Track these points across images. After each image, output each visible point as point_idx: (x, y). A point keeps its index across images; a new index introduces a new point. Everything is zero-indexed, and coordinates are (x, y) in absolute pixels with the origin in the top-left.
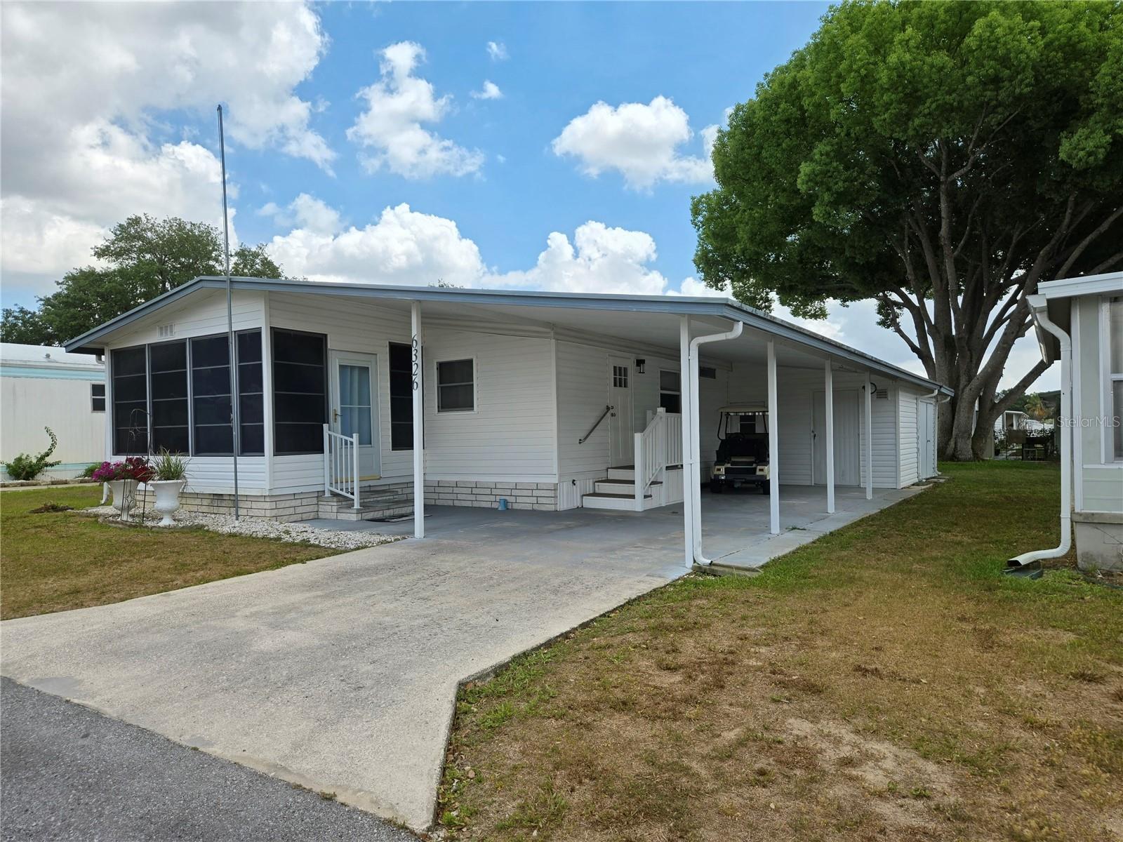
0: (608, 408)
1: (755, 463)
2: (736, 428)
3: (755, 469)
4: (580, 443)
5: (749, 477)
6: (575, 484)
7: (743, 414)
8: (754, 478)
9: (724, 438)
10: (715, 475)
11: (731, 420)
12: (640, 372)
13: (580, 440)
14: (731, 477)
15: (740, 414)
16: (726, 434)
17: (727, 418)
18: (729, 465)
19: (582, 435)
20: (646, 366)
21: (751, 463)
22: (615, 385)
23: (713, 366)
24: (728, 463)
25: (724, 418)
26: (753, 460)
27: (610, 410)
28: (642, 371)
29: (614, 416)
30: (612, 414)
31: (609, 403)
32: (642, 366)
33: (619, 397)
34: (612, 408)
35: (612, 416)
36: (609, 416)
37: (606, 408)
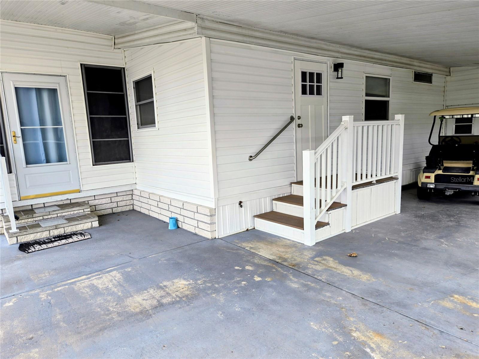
0: (292, 119)
1: (473, 170)
2: (450, 131)
3: (473, 177)
4: (250, 160)
5: (464, 187)
6: (241, 206)
7: (459, 117)
8: (470, 189)
9: (436, 143)
10: (422, 183)
11: (446, 123)
12: (338, 78)
13: (251, 157)
14: (441, 186)
15: (456, 117)
16: (439, 137)
17: (442, 121)
18: (440, 172)
19: (253, 151)
20: (346, 71)
21: (467, 170)
22: (304, 92)
23: (429, 71)
24: (440, 169)
25: (438, 121)
26: (471, 165)
27: (294, 121)
28: (340, 76)
29: (301, 127)
30: (299, 125)
31: (294, 113)
32: (340, 70)
33: (310, 106)
34: (299, 118)
35: (299, 127)
36: (294, 127)
37: (290, 118)
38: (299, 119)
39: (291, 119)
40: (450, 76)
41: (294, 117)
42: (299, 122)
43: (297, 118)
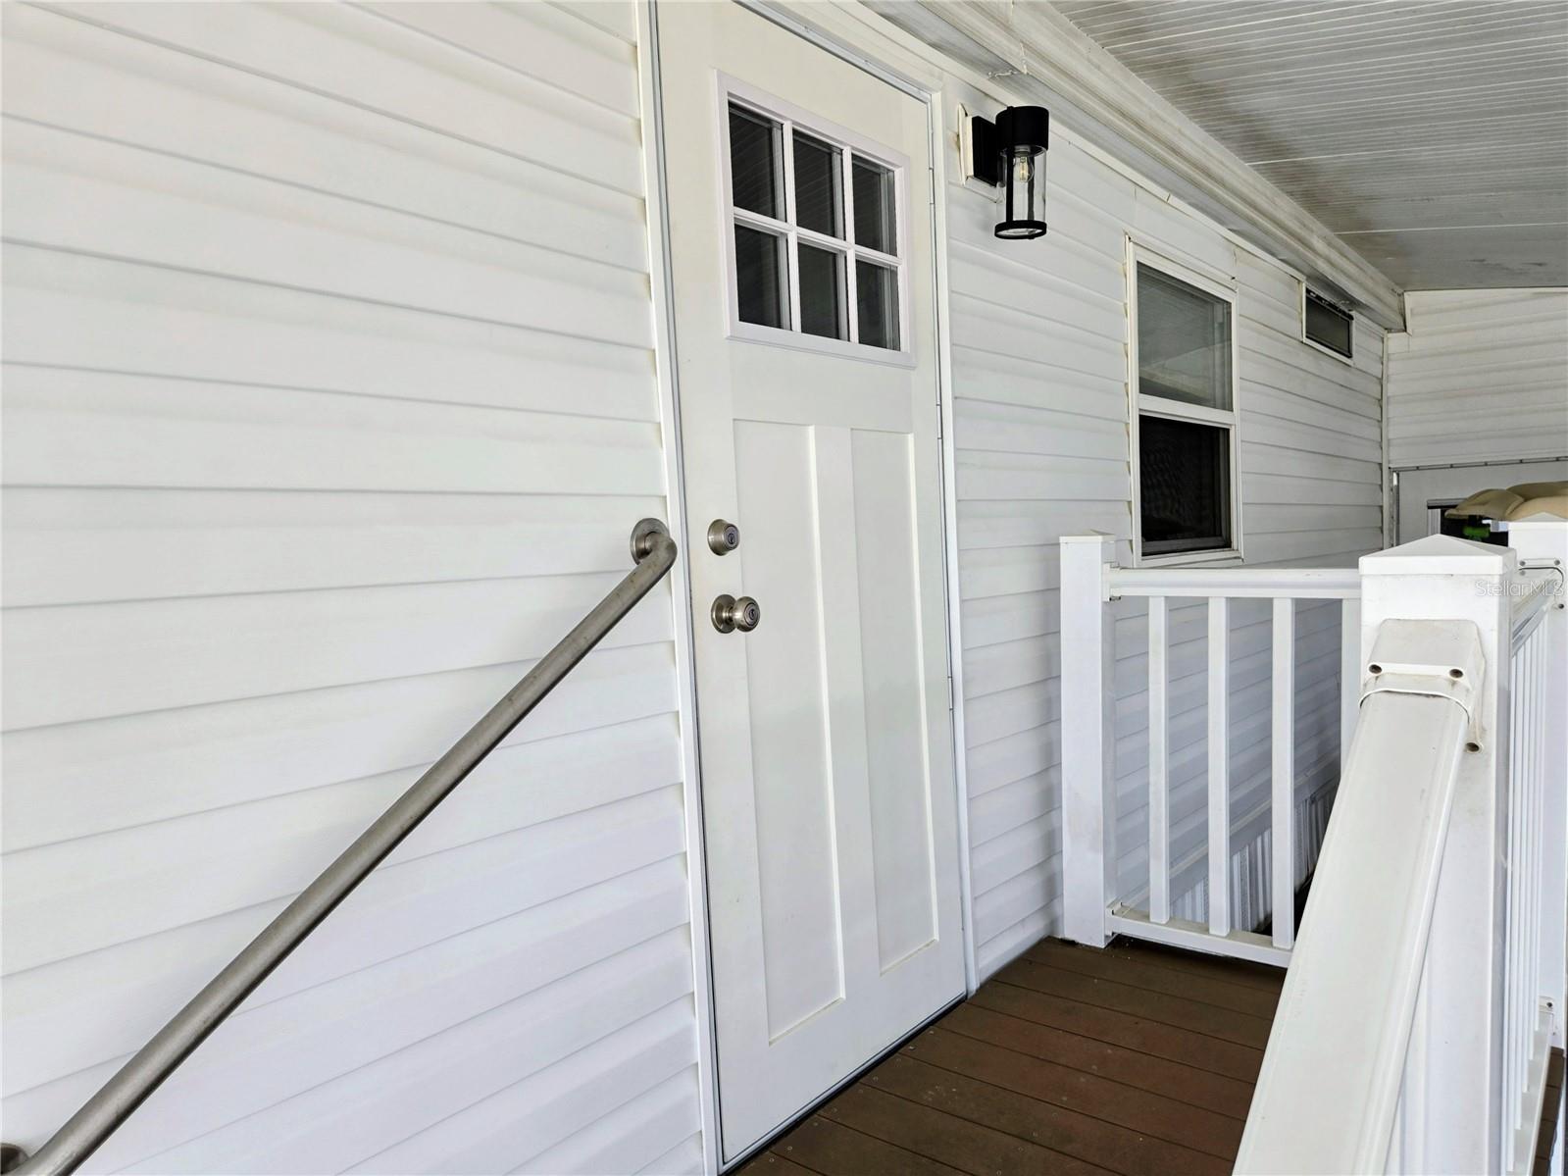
0: (653, 550)
12: (1009, 225)
27: (677, 571)
28: (1020, 213)
29: (746, 628)
30: (725, 603)
31: (668, 485)
32: (1020, 170)
33: (811, 430)
34: (725, 540)
35: (726, 625)
36: (678, 633)
37: (627, 547)
38: (719, 550)
39: (641, 554)
40: (1405, 330)
41: (676, 534)
42: (724, 576)
43: (702, 540)
